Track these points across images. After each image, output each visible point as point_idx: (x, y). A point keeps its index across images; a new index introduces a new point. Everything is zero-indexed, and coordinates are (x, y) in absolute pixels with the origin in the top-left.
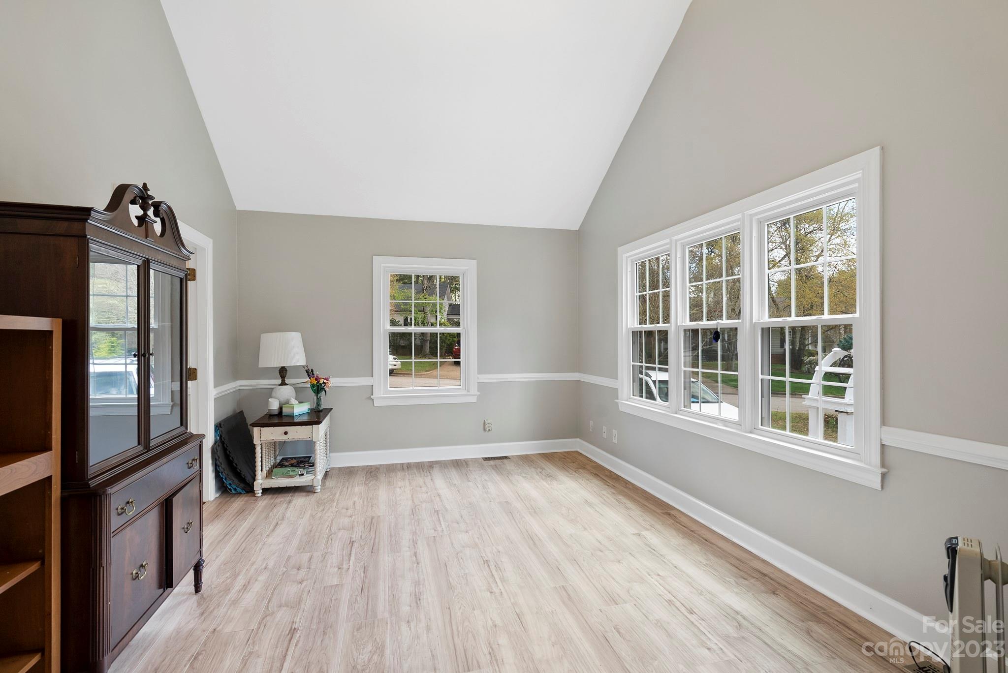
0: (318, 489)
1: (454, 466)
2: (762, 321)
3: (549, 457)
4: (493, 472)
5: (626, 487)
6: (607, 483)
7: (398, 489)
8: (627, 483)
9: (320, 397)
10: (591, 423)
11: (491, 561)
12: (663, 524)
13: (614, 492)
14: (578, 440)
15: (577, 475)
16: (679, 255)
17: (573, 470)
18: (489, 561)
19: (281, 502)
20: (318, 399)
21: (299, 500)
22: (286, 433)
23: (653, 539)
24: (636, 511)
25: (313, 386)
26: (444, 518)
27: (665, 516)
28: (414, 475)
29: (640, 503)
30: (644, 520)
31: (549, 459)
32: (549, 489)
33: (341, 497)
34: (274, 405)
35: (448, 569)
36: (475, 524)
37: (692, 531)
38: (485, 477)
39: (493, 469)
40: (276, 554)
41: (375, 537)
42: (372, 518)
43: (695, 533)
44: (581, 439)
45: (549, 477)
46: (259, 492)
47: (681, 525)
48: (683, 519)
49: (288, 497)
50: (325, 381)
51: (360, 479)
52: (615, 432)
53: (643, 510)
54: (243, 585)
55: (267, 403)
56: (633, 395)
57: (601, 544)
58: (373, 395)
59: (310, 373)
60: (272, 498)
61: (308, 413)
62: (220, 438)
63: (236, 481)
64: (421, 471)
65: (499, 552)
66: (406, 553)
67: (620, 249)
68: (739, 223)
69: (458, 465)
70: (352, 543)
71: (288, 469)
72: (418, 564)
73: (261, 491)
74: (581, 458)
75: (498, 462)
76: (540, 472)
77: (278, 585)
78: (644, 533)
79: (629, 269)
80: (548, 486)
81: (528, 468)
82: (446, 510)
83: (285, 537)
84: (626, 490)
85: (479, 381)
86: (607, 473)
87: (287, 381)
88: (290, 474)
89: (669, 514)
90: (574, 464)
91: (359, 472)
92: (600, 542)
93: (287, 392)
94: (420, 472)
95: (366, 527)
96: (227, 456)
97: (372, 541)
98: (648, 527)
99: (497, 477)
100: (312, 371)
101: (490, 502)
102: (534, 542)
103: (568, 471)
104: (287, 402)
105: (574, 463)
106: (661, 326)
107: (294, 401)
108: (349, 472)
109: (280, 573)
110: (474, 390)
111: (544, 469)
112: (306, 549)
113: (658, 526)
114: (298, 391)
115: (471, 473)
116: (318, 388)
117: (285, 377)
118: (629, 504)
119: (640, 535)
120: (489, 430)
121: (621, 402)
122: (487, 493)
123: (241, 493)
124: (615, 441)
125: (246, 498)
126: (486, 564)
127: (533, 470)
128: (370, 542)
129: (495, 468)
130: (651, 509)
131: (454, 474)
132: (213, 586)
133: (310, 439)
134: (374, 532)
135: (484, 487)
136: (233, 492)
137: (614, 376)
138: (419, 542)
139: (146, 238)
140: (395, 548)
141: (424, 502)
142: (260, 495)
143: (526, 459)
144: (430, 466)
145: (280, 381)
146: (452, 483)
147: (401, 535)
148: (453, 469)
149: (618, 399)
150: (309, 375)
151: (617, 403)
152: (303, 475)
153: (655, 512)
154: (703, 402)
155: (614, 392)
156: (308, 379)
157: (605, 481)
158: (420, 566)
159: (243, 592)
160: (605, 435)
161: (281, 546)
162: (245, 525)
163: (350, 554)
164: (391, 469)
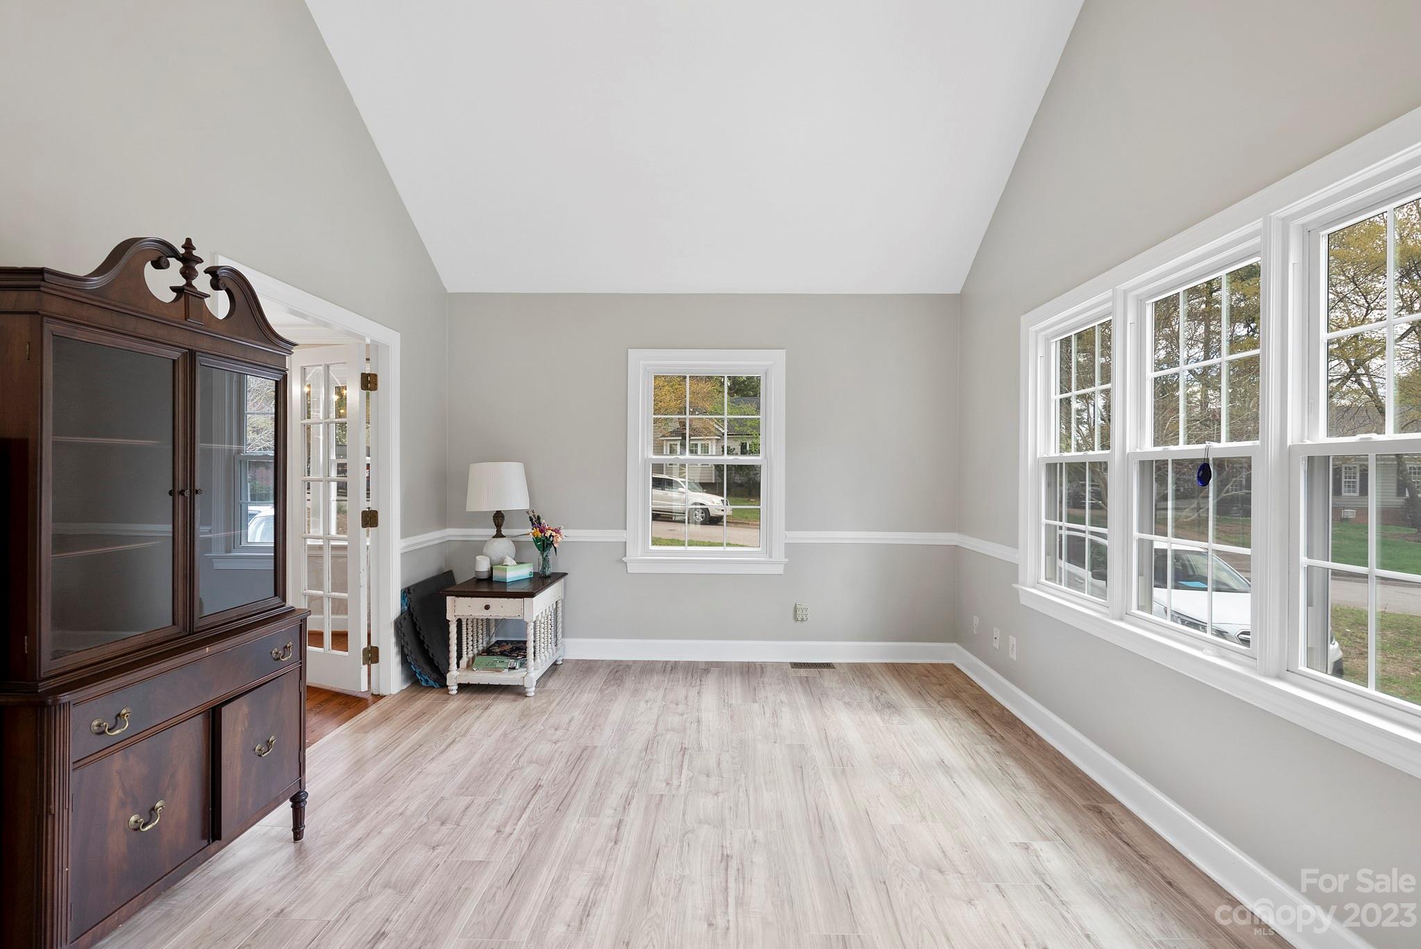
0: (531, 691)
1: (742, 673)
2: (1309, 442)
3: (899, 671)
4: (800, 689)
5: (1025, 743)
6: (991, 731)
7: (642, 704)
8: (1028, 735)
9: (547, 556)
10: (976, 620)
11: (734, 857)
12: (1081, 832)
13: (999, 749)
14: (955, 645)
15: (940, 708)
16: (1131, 318)
17: (935, 700)
18: (732, 858)
19: (476, 706)
20: (544, 559)
21: (501, 707)
22: (487, 607)
23: (1053, 860)
24: (1031, 793)
25: (537, 540)
26: (690, 762)
27: (1090, 814)
28: (676, 683)
29: (1046, 778)
30: (1045, 817)
31: (899, 674)
32: (881, 731)
33: (558, 707)
34: (483, 566)
35: (658, 863)
36: (736, 781)
37: (1142, 857)
38: (783, 697)
39: (801, 683)
40: (427, 793)
41: (574, 783)
42: (585, 749)
43: (1147, 862)
44: (960, 645)
45: (889, 707)
46: (454, 689)
47: (1121, 839)
48: (1127, 827)
49: (487, 699)
50: (554, 534)
51: (597, 681)
52: (1013, 640)
53: (1047, 796)
54: (359, 837)
55: (474, 562)
56: (1046, 579)
57: (945, 855)
58: (625, 556)
59: (536, 522)
60: (467, 699)
61: (530, 579)
62: (409, 608)
63: (427, 669)
64: (690, 677)
65: (755, 842)
66: (607, 818)
67: (1023, 319)
68: (1258, 240)
69: (750, 672)
70: (537, 787)
71: (495, 658)
72: (616, 843)
73: (456, 687)
74: (956, 679)
75: (814, 671)
76: (877, 698)
77: (403, 846)
78: (1038, 845)
79: (1040, 354)
80: (882, 724)
81: (858, 687)
82: (700, 748)
83: (453, 765)
84: (1023, 749)
85: (786, 541)
86: (996, 711)
87: (504, 532)
88: (497, 666)
89: (1100, 812)
90: (941, 688)
91: (601, 670)
92: (944, 852)
93: (502, 548)
94: (686, 678)
95: (569, 764)
96: (417, 634)
97: (567, 790)
98: (1050, 833)
99: (801, 699)
100: (539, 518)
101: (775, 742)
102: (822, 833)
103: (925, 700)
104: (501, 563)
105: (941, 685)
106: (1097, 453)
107: (510, 561)
108: (587, 668)
109: (416, 826)
110: (780, 555)
111: (885, 692)
112: (470, 789)
113: (1073, 836)
114: (518, 545)
115: (764, 687)
116: (545, 544)
117: (501, 526)
118: (1022, 778)
119: (1027, 849)
120: (802, 620)
121: (1024, 590)
122: (775, 725)
123: (433, 687)
124: (1014, 656)
125: (437, 695)
126: (723, 863)
127: (866, 692)
128: (563, 790)
129: (805, 682)
130: (1063, 794)
131: (736, 689)
132: (322, 833)
133: (520, 618)
134: (577, 773)
135: (775, 714)
136: (423, 684)
137: (1013, 542)
138: (634, 802)
139: (186, 320)
140: (593, 810)
141: (672, 730)
142: (455, 692)
143: (861, 672)
144: (705, 670)
145: (494, 531)
146: (728, 703)
147: (613, 785)
148: (738, 679)
149: (1017, 582)
150: (533, 524)
151: (1017, 591)
152: (514, 668)
153: (1071, 801)
154: (1218, 590)
155: (1013, 570)
156: (530, 530)
157: (987, 727)
158: (617, 846)
159: (353, 850)
160: (996, 644)
161: (440, 779)
162: (415, 737)
163: (525, 809)
164: (648, 669)
